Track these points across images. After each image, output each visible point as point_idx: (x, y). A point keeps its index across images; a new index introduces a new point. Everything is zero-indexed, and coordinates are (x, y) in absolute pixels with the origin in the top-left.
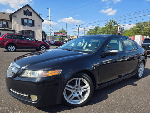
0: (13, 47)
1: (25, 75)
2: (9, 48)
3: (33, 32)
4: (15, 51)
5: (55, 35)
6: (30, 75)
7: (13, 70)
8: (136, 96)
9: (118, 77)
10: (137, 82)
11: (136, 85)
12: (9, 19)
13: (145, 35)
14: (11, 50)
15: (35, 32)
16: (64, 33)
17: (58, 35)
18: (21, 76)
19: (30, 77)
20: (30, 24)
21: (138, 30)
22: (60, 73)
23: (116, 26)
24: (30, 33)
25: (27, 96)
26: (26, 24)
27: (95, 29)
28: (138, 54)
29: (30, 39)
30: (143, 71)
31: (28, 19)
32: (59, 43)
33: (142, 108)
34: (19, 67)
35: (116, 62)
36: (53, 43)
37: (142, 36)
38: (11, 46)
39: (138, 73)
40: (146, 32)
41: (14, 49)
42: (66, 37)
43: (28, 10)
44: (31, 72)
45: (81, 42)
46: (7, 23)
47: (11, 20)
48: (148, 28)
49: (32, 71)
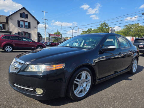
0: (11, 48)
1: (29, 70)
2: (6, 49)
3: (29, 34)
4: (12, 52)
5: (50, 36)
6: (35, 69)
7: (16, 65)
8: (132, 89)
9: (114, 73)
10: (132, 77)
11: (131, 80)
12: (5, 22)
13: (134, 36)
14: (8, 50)
15: (31, 33)
16: (59, 34)
17: (54, 36)
18: (25, 70)
19: (35, 71)
20: (26, 26)
21: (128, 32)
22: (63, 66)
23: (107, 28)
24: (26, 35)
25: (33, 90)
26: (22, 26)
27: (88, 31)
28: (132, 51)
29: (26, 40)
30: (136, 67)
31: (24, 21)
32: (54, 44)
33: (140, 100)
34: (23, 62)
35: (110, 59)
36: (48, 44)
37: (131, 37)
38: (8, 47)
39: (132, 69)
40: (135, 33)
41: (11, 50)
42: (61, 38)
43: (24, 12)
44: (35, 67)
45: (75, 43)
46: (4, 25)
47: (7, 22)
48: (137, 30)
49: (37, 66)
